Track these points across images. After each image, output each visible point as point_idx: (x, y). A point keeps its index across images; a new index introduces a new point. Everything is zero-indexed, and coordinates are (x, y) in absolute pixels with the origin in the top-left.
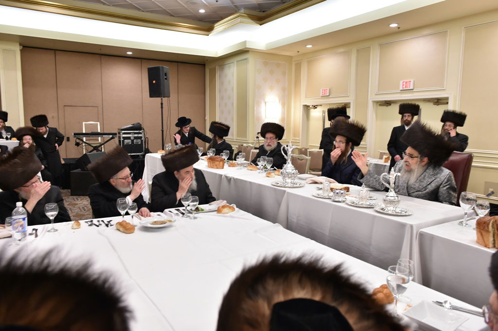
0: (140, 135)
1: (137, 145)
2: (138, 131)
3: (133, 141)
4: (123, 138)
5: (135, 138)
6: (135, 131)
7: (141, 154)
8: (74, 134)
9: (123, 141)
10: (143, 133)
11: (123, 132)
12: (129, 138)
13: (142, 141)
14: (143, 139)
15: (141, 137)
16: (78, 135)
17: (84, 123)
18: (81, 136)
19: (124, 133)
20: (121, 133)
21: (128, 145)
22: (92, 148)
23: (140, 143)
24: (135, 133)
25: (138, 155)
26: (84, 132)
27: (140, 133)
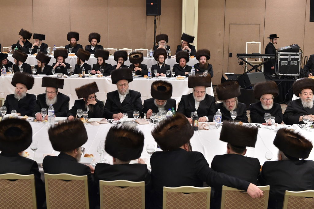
0: (297, 57)
1: (294, 66)
2: (295, 53)
3: (289, 62)
4: (280, 59)
5: (292, 59)
6: (292, 53)
7: (296, 75)
8: (238, 55)
9: (280, 62)
10: (300, 55)
11: (281, 53)
12: (286, 59)
13: (298, 62)
14: (299, 60)
15: (298, 59)
16: (241, 56)
17: (247, 43)
18: (243, 57)
19: (282, 55)
20: (279, 55)
21: (284, 66)
22: (251, 68)
23: (296, 65)
24: (292, 55)
25: (294, 76)
26: (247, 53)
27: (297, 55)
